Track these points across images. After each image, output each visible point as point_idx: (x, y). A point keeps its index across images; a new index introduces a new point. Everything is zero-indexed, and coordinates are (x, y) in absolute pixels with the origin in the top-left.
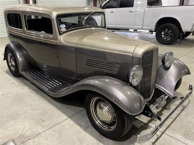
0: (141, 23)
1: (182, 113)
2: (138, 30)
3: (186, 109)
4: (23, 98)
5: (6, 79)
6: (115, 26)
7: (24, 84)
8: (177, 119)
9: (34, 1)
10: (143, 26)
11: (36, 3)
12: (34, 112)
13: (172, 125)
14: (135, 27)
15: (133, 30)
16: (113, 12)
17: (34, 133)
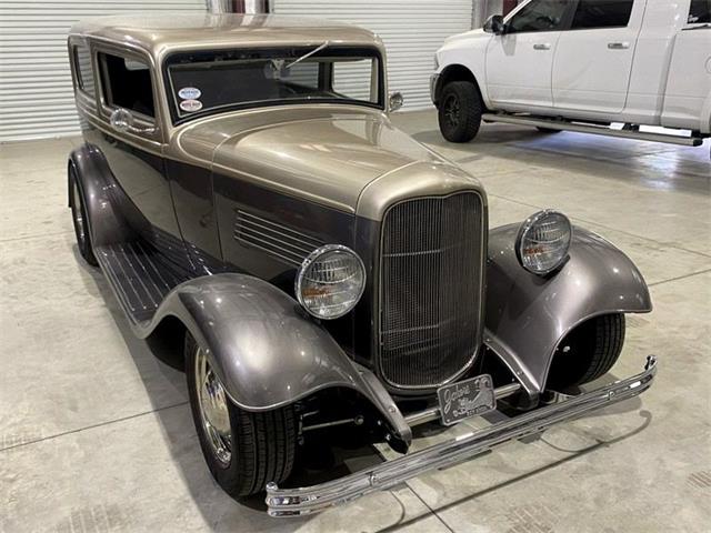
0: (654, 99)
1: (568, 462)
2: (643, 128)
3: (601, 451)
4: (65, 333)
5: (60, 268)
6: (550, 104)
7: (101, 290)
8: (532, 477)
9: (261, 3)
10: (662, 110)
11: (267, 11)
12: (67, 376)
13: (488, 494)
14: (627, 111)
15: (619, 126)
16: (542, 47)
17: (22, 435)
